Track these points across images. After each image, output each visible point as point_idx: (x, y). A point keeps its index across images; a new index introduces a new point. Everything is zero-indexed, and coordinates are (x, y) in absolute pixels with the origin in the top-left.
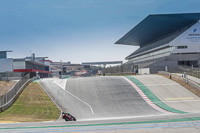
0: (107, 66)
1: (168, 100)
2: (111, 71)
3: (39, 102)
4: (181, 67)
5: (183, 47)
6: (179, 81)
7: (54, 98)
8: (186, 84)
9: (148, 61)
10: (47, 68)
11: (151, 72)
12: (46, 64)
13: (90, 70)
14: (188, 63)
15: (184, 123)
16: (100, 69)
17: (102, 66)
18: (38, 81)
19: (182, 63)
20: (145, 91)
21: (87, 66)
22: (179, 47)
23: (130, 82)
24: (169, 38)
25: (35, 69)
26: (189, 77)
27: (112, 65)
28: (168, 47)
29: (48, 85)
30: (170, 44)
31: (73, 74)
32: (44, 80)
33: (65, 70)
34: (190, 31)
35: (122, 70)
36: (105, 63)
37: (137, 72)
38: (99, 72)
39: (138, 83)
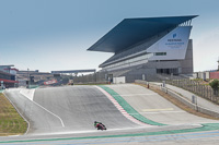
0: (79, 74)
1: (145, 112)
2: (83, 80)
3: (4, 114)
4: (160, 76)
5: (162, 54)
6: (157, 91)
7: (20, 110)
8: (165, 94)
9: (124, 69)
10: (13, 77)
11: (127, 82)
12: (11, 72)
13: (60, 78)
14: (168, 72)
15: (163, 137)
16: (71, 77)
17: (73, 74)
18: (3, 92)
19: (161, 71)
20: (121, 102)
21: (56, 75)
22: (157, 54)
23: (104, 92)
24: (146, 44)
26: (168, 86)
27: (85, 74)
28: (146, 53)
29: (14, 96)
30: (147, 50)
31: (41, 83)
32: (10, 90)
33: (33, 79)
34: (169, 36)
35: (95, 78)
36: (76, 72)
37: (112, 80)
38: (71, 81)
39: (112, 93)
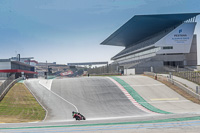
0: (93, 66)
2: (97, 72)
3: (24, 103)
4: (167, 68)
5: (168, 48)
6: (164, 82)
7: (39, 98)
8: (172, 85)
9: (134, 62)
10: (32, 69)
11: (137, 73)
12: (31, 64)
13: (75, 70)
14: (174, 64)
16: (86, 69)
17: (88, 66)
18: (23, 82)
19: (167, 64)
21: (72, 67)
22: (164, 48)
23: (115, 82)
24: (154, 39)
25: (21, 70)
27: (98, 66)
28: (154, 47)
29: (33, 85)
30: (155, 45)
31: (58, 74)
32: (30, 81)
33: (51, 71)
34: (175, 31)
35: (107, 70)
36: (90, 64)
37: (123, 72)
38: (85, 72)
39: (123, 84)
